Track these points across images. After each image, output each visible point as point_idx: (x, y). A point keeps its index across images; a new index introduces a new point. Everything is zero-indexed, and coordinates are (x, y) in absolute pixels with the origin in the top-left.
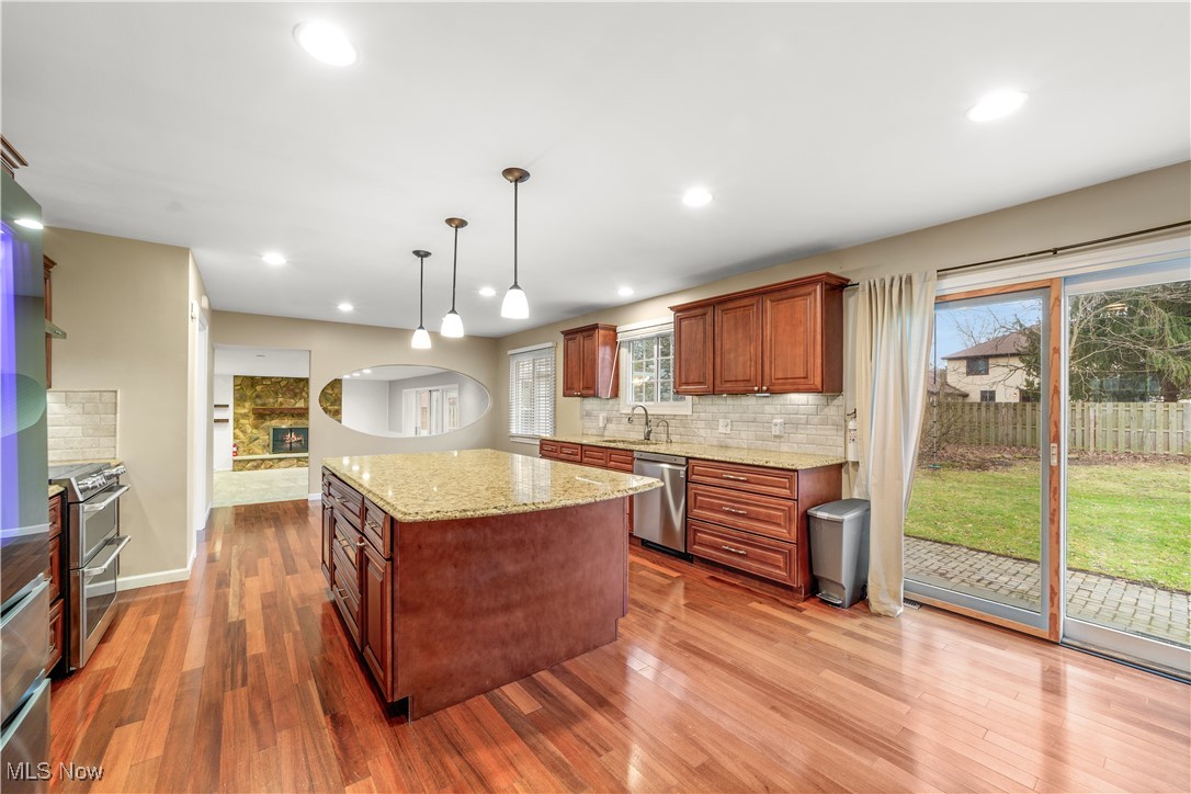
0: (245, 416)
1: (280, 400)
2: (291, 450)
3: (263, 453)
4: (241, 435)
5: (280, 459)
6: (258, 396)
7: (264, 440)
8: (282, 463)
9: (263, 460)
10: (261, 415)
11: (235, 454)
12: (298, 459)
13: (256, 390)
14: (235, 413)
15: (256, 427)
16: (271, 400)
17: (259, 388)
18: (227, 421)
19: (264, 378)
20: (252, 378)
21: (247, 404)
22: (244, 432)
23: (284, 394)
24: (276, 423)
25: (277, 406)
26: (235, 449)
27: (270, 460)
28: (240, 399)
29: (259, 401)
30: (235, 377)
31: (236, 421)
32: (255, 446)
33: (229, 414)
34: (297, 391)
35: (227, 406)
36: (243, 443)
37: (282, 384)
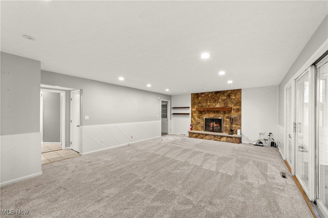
0: (195, 112)
1: (208, 104)
2: (213, 131)
3: (202, 131)
4: (194, 121)
5: (206, 135)
6: (199, 103)
7: (202, 124)
8: (207, 137)
9: (199, 134)
10: (201, 112)
11: (191, 129)
12: (215, 136)
13: (199, 100)
14: (191, 111)
15: (199, 117)
16: (205, 104)
17: (200, 98)
18: (189, 114)
19: (202, 93)
20: (197, 94)
21: (196, 107)
22: (195, 119)
23: (210, 101)
24: (206, 116)
25: (207, 107)
26: (191, 127)
27: (202, 134)
28: (193, 104)
29: (200, 105)
30: (192, 94)
31: (192, 114)
32: (199, 127)
33: (189, 111)
34: (216, 98)
35: (189, 107)
36: (194, 124)
37: (209, 96)
